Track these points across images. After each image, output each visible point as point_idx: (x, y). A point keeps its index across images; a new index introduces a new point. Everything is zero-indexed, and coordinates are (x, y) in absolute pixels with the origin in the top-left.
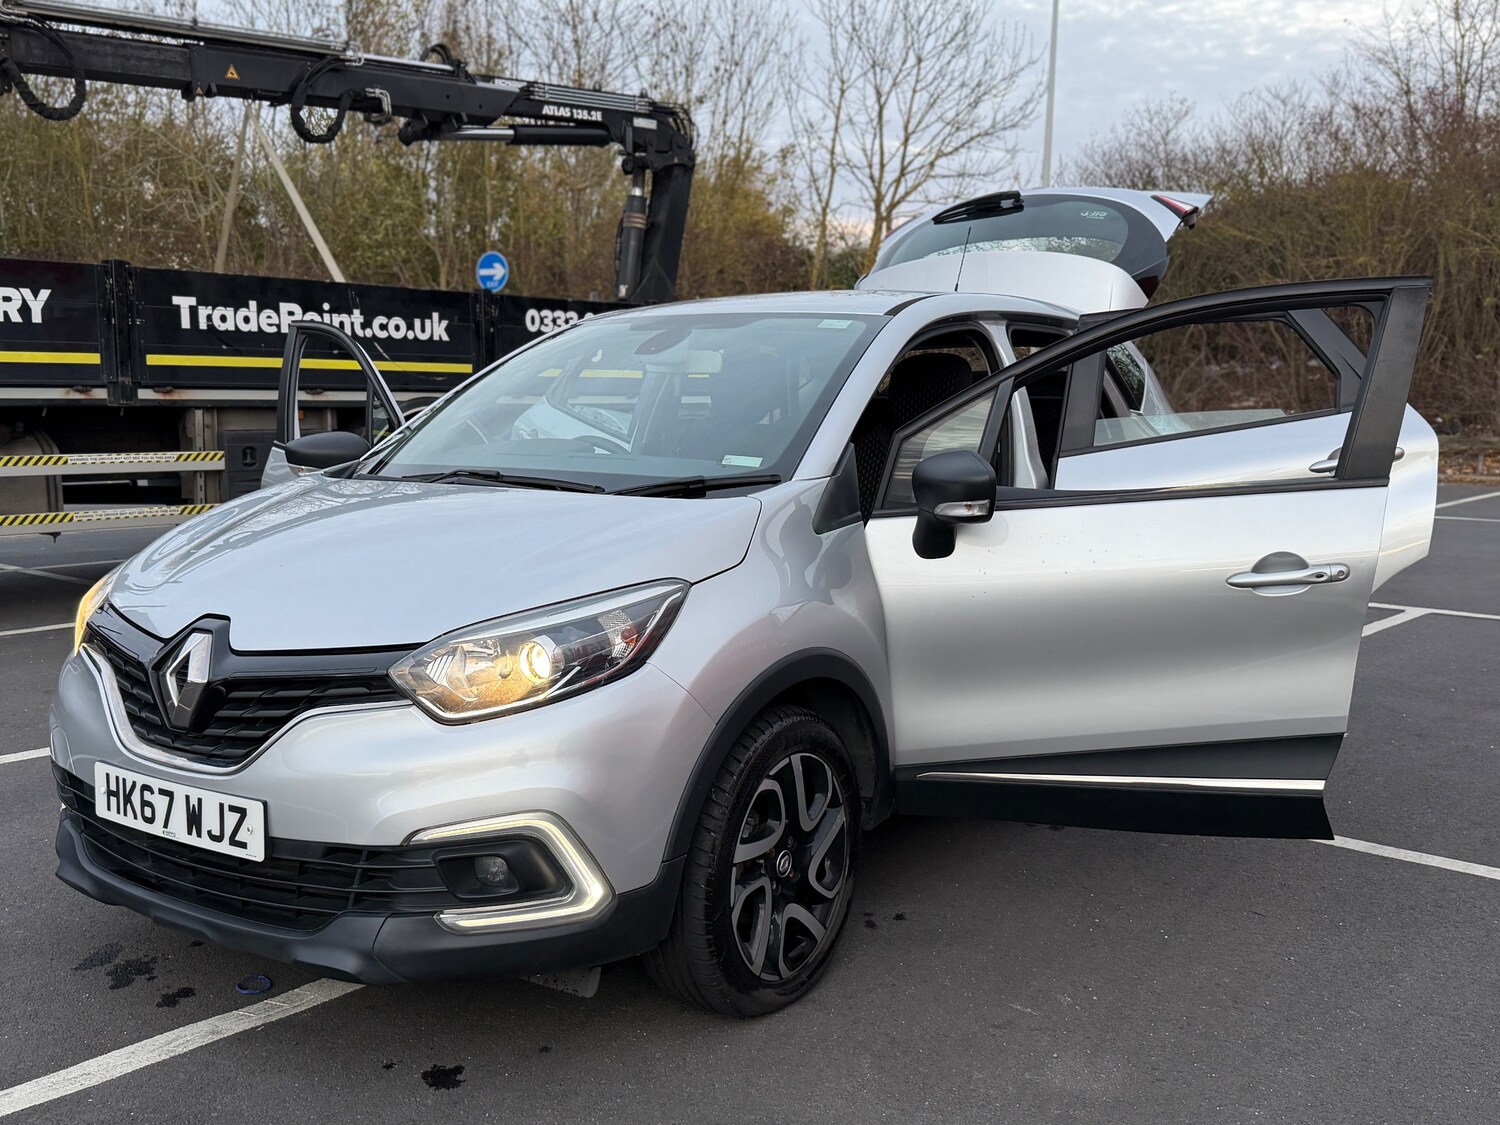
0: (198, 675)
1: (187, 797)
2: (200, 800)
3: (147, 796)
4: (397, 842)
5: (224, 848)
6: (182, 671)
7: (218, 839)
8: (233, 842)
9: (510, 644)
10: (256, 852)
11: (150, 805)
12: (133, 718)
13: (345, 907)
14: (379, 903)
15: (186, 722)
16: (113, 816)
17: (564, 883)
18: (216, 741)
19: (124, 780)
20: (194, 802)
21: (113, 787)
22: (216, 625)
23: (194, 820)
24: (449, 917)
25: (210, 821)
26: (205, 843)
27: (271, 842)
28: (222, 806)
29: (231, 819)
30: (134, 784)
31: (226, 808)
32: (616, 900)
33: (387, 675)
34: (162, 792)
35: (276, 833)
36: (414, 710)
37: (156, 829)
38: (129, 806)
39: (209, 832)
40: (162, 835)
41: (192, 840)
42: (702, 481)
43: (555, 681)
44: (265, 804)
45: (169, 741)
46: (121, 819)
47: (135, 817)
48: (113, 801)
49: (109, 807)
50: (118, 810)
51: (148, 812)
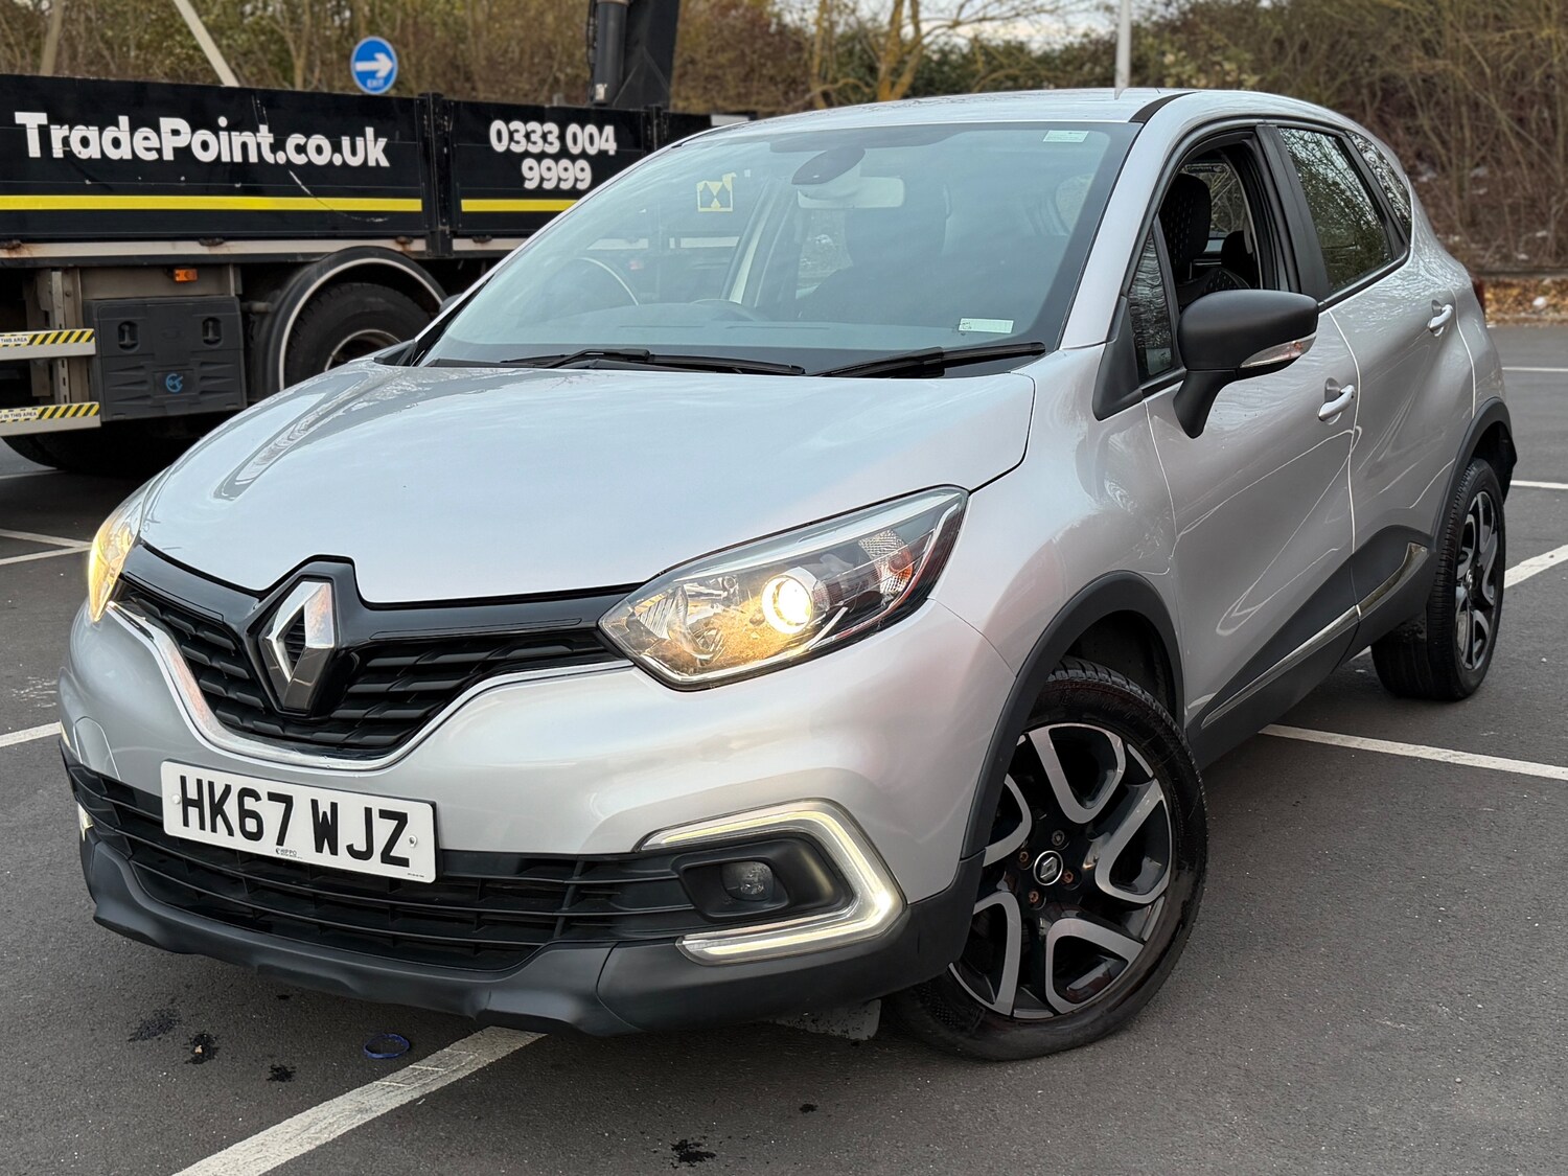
0: (319, 637)
1: (314, 803)
2: (334, 806)
3: (249, 803)
4: (628, 849)
5: (374, 867)
6: (295, 632)
7: (366, 855)
8: (387, 858)
9: (751, 582)
10: (422, 869)
11: (255, 815)
12: (213, 701)
13: (550, 937)
14: (597, 930)
15: (304, 702)
16: (193, 833)
17: (844, 892)
18: (347, 725)
19: (211, 785)
20: (324, 807)
21: (192, 794)
22: (336, 571)
23: (325, 831)
24: (693, 943)
25: (350, 831)
26: (343, 862)
27: (443, 856)
28: (368, 811)
29: (383, 829)
30: (228, 789)
31: (375, 815)
32: (908, 912)
33: (598, 628)
34: (273, 797)
35: (449, 843)
36: (636, 673)
37: (266, 847)
38: (219, 819)
39: (350, 848)
40: (275, 855)
41: (325, 859)
42: (941, 355)
43: (818, 628)
44: (434, 806)
45: (276, 728)
46: (206, 837)
47: (231, 833)
48: (193, 812)
49: (186, 822)
50: (202, 825)
51: (251, 825)
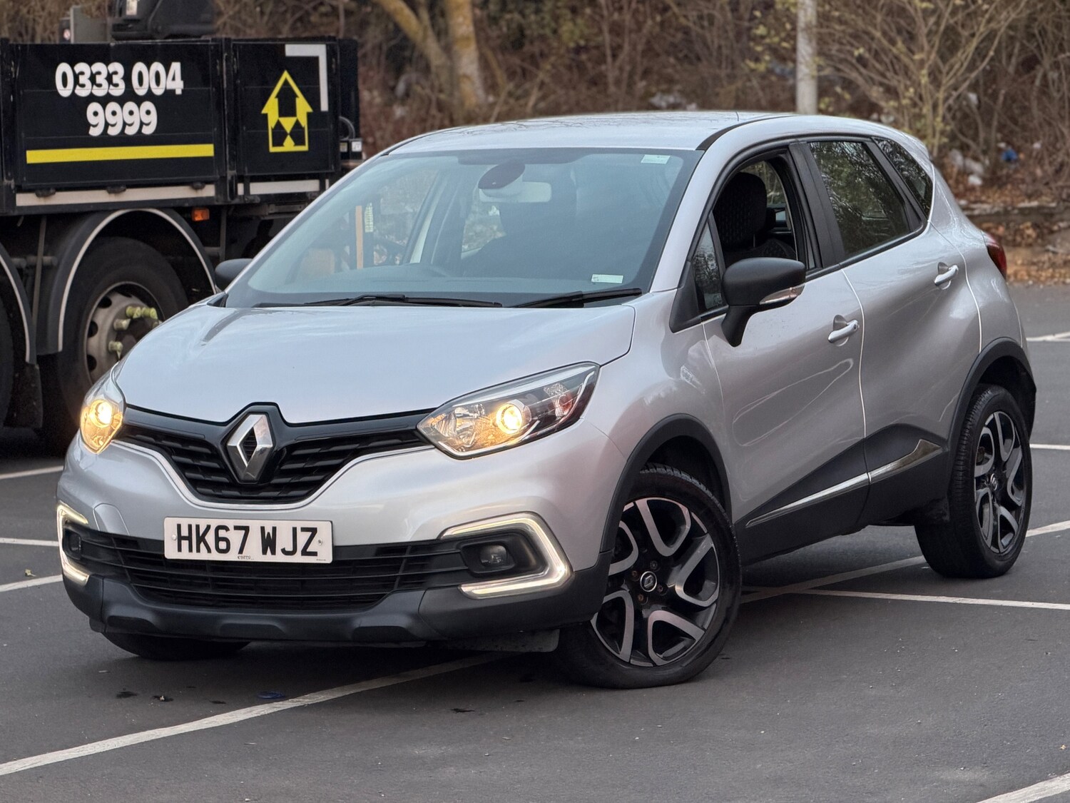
0: (264, 442)
1: (263, 529)
2: (274, 529)
3: (222, 533)
4: (434, 537)
5: (298, 558)
6: (250, 440)
7: (293, 553)
8: (305, 552)
9: (490, 407)
10: (325, 557)
11: (226, 540)
13: (392, 588)
14: (416, 582)
15: (254, 476)
16: (185, 555)
17: (541, 563)
18: (278, 487)
19: (198, 527)
20: (269, 530)
21: (185, 533)
22: (269, 410)
23: (269, 542)
24: (466, 589)
25: (283, 541)
26: (279, 558)
27: (336, 549)
28: (295, 530)
29: (303, 538)
30: (208, 527)
31: (299, 531)
32: (573, 576)
33: (416, 429)
34: (237, 528)
35: (339, 543)
36: (435, 452)
37: (232, 556)
38: (202, 545)
39: (284, 551)
40: (237, 560)
41: (269, 558)
42: (582, 295)
43: (525, 431)
44: (331, 522)
45: (236, 493)
46: (194, 556)
47: (209, 551)
48: (185, 544)
49: (180, 549)
50: (191, 550)
51: (223, 545)
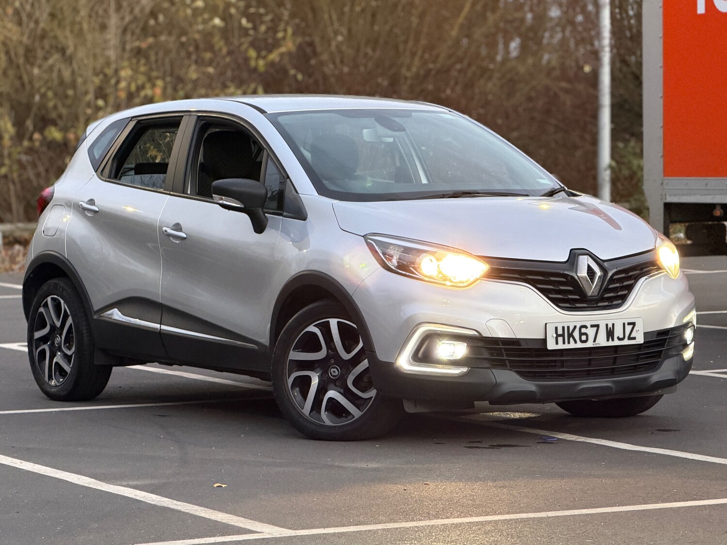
1: (607, 325)
2: (613, 325)
3: (583, 330)
4: (680, 324)
5: (626, 342)
7: (623, 339)
8: (630, 338)
10: (640, 340)
11: (586, 334)
13: (660, 357)
16: (561, 346)
19: (568, 327)
20: (610, 326)
21: (560, 332)
23: (610, 334)
25: (619, 332)
26: (617, 343)
27: (646, 335)
28: (624, 324)
29: (628, 328)
30: (575, 327)
31: (626, 325)
34: (592, 326)
37: (589, 344)
38: (571, 339)
39: (619, 339)
40: (593, 346)
41: (611, 343)
44: (642, 319)
46: (567, 346)
47: (576, 342)
48: (560, 339)
49: (557, 343)
50: (564, 343)
51: (584, 338)
